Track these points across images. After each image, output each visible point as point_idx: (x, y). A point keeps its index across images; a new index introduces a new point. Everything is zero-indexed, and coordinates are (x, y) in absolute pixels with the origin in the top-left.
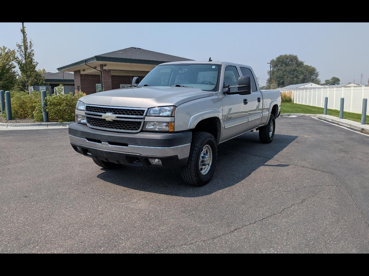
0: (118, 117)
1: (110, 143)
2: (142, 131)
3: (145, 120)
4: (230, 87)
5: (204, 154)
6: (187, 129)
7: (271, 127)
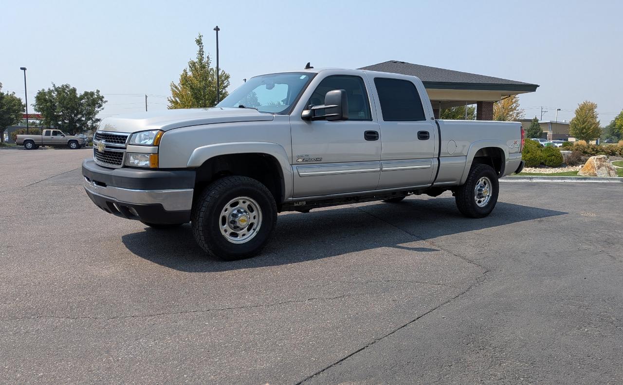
0: (107, 146)
1: (97, 183)
2: (125, 167)
3: (127, 150)
4: (313, 108)
5: (239, 211)
6: (185, 167)
7: (483, 189)
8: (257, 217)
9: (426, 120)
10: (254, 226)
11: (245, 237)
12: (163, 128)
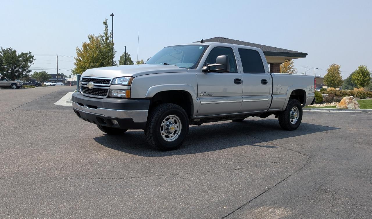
0: (95, 86)
1: (89, 106)
2: (108, 97)
3: (111, 88)
4: (209, 65)
5: (170, 123)
6: (144, 97)
7: (294, 114)
8: (178, 127)
9: (265, 73)
10: (177, 132)
11: (172, 138)
12: (133, 75)
